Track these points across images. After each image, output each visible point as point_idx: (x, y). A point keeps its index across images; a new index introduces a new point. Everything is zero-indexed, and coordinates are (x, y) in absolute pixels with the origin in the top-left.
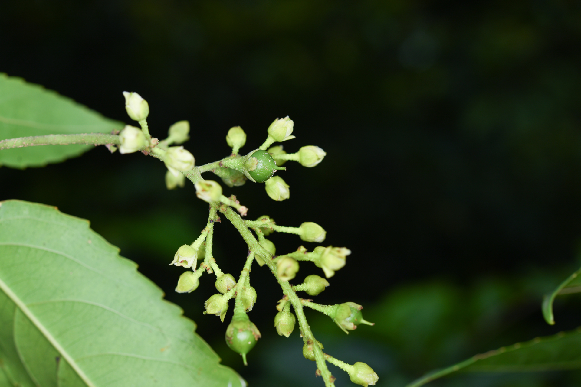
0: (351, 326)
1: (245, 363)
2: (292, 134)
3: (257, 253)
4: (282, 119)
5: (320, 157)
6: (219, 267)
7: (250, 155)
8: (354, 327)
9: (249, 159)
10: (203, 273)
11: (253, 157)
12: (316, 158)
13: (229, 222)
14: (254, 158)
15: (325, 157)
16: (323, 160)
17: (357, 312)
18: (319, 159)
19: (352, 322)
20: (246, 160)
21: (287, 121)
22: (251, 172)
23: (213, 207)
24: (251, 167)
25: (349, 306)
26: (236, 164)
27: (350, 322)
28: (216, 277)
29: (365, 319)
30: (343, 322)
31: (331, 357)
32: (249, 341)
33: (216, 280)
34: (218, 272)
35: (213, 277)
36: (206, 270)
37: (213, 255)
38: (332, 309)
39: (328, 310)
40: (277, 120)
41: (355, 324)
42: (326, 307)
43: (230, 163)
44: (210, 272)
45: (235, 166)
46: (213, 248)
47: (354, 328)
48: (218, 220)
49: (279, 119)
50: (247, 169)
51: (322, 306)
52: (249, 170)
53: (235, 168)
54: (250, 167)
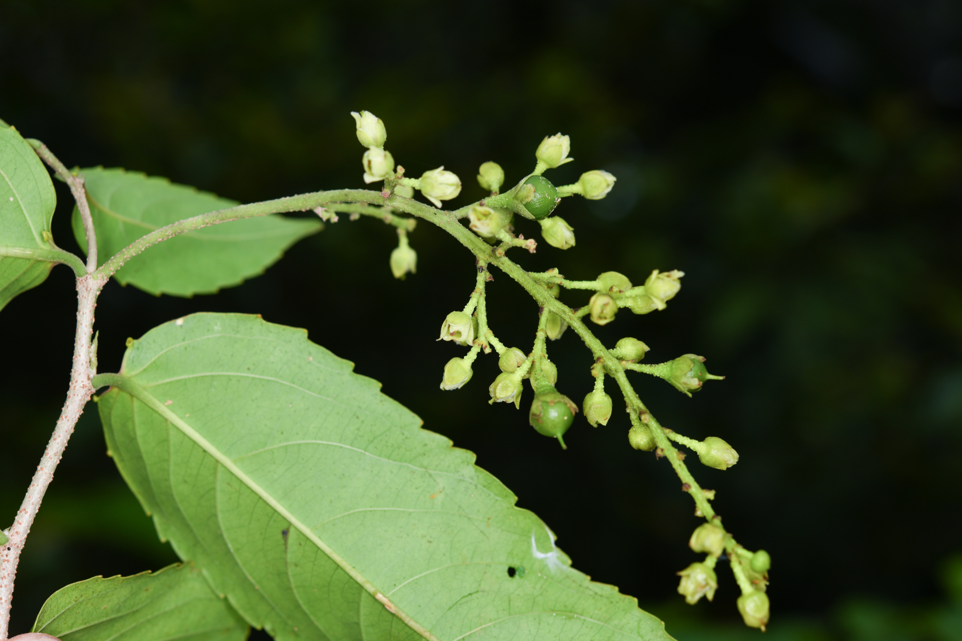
0: (695, 384)
1: (564, 446)
2: (568, 156)
3: (552, 309)
4: (552, 137)
5: (610, 183)
6: (500, 341)
7: (523, 183)
8: (699, 383)
9: (521, 187)
10: (478, 354)
11: (527, 184)
12: (604, 185)
13: (506, 276)
14: (529, 186)
15: (616, 183)
16: (614, 188)
17: (699, 364)
18: (608, 185)
19: (695, 377)
20: (518, 190)
21: (559, 138)
22: (527, 205)
23: (482, 259)
24: (527, 197)
25: (687, 358)
26: (504, 199)
27: (692, 378)
28: (498, 354)
29: (711, 373)
30: (684, 380)
31: (672, 432)
32: (564, 415)
33: (499, 358)
34: (500, 347)
35: (495, 355)
36: (482, 349)
37: (489, 327)
38: (666, 366)
39: (660, 370)
40: (546, 138)
41: (700, 380)
42: (655, 366)
43: (495, 201)
44: (488, 350)
45: (503, 202)
46: (488, 316)
47: (699, 385)
48: (490, 278)
49: (549, 137)
50: (521, 201)
51: (650, 366)
52: (524, 203)
53: (503, 205)
54: (525, 198)
